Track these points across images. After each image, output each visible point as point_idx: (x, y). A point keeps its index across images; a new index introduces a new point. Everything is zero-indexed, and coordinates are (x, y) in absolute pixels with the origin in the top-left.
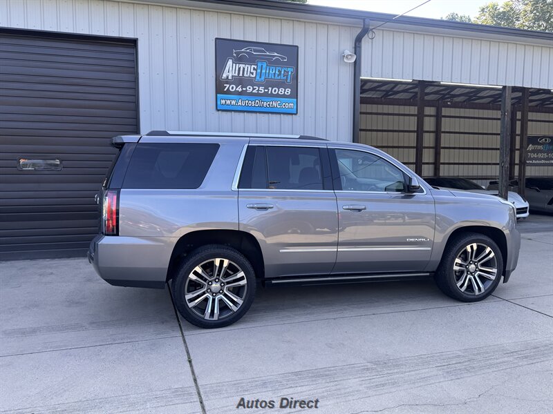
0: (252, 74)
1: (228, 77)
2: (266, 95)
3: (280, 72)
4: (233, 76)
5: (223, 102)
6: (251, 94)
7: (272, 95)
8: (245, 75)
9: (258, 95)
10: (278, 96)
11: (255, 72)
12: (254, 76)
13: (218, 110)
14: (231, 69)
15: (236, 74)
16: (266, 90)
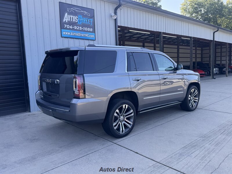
0: (76, 20)
1: (66, 21)
2: (82, 31)
3: (87, 20)
4: (68, 21)
5: (64, 33)
6: (76, 30)
7: (85, 31)
8: (73, 21)
9: (79, 30)
10: (87, 31)
11: (77, 19)
12: (77, 21)
13: (62, 37)
14: (67, 17)
15: (69, 20)
16: (83, 29)
